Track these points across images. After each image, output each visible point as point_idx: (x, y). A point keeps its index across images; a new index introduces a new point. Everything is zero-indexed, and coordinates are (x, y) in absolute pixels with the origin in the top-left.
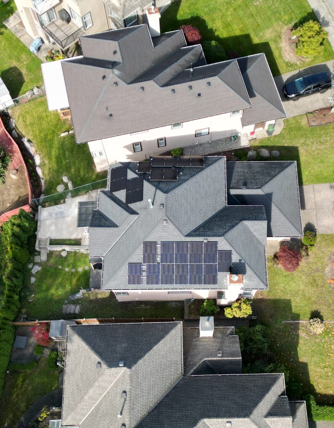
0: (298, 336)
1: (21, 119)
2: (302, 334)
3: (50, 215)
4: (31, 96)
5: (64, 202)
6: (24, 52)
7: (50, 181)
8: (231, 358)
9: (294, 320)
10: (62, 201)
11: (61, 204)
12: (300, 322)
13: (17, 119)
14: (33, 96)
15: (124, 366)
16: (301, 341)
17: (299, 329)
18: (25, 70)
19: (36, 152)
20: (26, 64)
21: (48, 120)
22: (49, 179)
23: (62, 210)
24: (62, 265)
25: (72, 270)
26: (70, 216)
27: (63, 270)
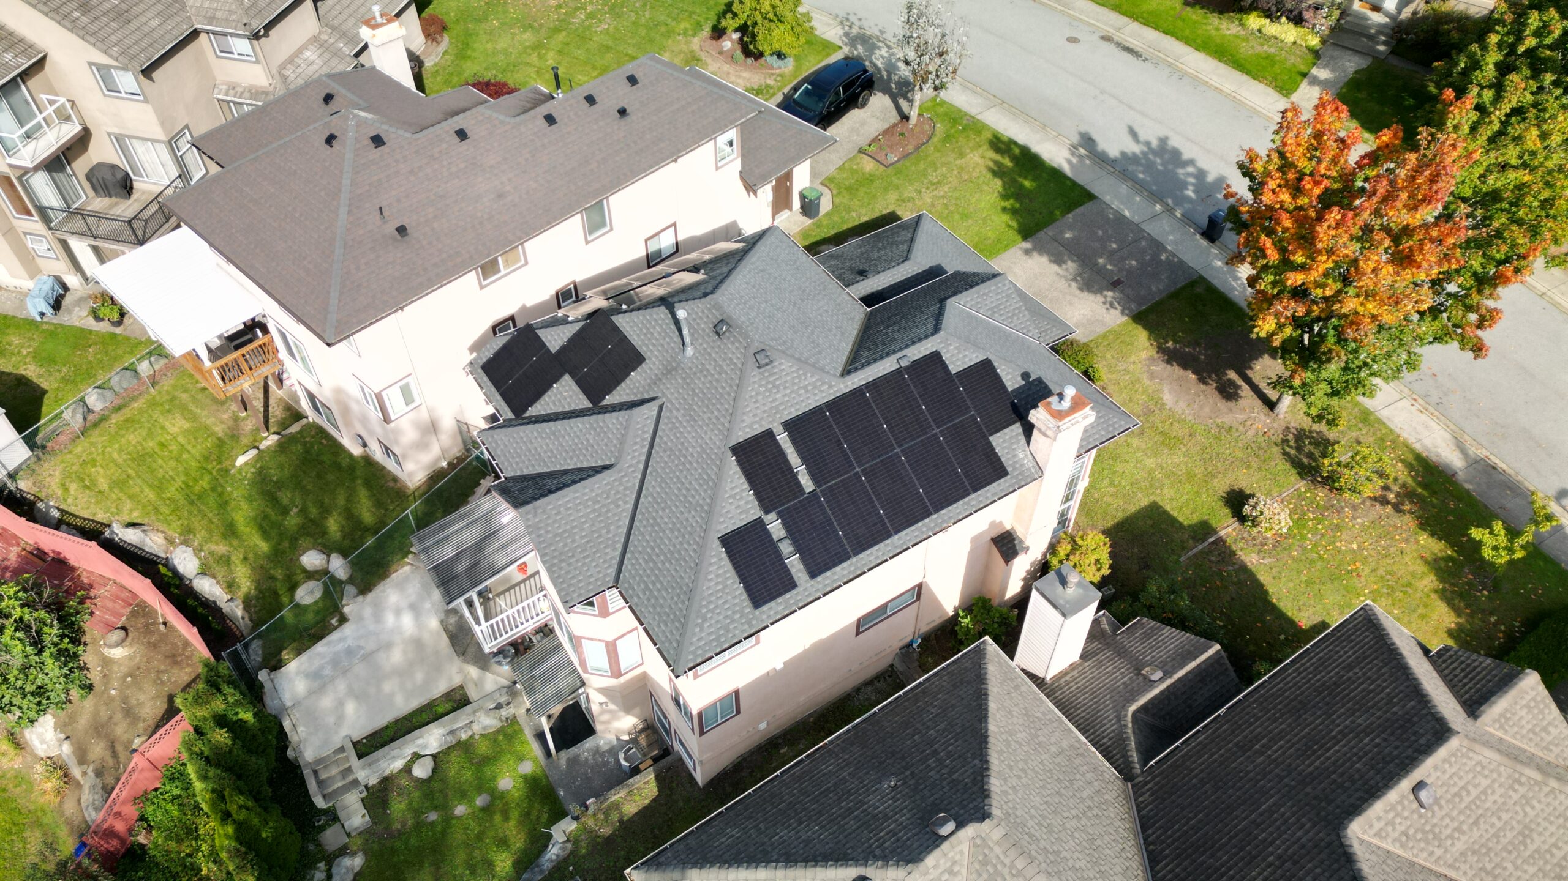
0: (1244, 569)
1: (73, 487)
2: (1251, 559)
3: (315, 676)
4: (85, 419)
5: (343, 620)
6: (11, 331)
7: (261, 592)
8: (1193, 665)
9: (1204, 540)
10: (334, 622)
11: (336, 628)
12: (1222, 533)
13: (59, 492)
14: (91, 417)
15: (960, 825)
16: (1264, 578)
17: (1234, 553)
18: (32, 367)
19: (170, 541)
20: (28, 353)
21: (171, 452)
22: (256, 588)
23: (349, 642)
24: (436, 808)
25: (480, 801)
26: (388, 646)
27: (448, 819)
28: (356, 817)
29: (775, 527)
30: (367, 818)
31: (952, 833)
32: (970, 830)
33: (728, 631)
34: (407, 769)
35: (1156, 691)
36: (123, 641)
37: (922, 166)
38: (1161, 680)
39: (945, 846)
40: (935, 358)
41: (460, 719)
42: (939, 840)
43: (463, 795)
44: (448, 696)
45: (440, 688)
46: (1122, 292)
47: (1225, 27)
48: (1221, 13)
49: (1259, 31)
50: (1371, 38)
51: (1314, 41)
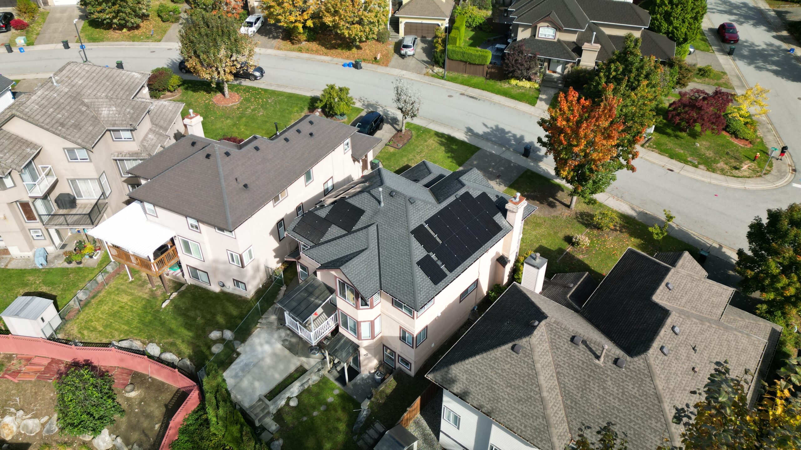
0: (579, 260)
1: (85, 332)
2: (580, 257)
3: (236, 376)
4: (79, 304)
5: (238, 354)
6: (27, 275)
7: (195, 353)
8: (582, 280)
9: (562, 254)
10: (235, 356)
11: (236, 358)
12: (568, 250)
13: (79, 336)
14: (81, 303)
15: (540, 322)
16: (587, 262)
17: (574, 256)
18: (45, 288)
19: (144, 343)
20: (40, 282)
21: (127, 309)
22: (193, 352)
23: (245, 362)
24: (305, 415)
25: (322, 408)
26: (263, 359)
27: (312, 418)
28: (273, 426)
29: (433, 256)
30: (278, 425)
31: (538, 324)
32: (543, 323)
33: (429, 294)
34: (287, 404)
35: (574, 290)
36: (134, 388)
37: (412, 147)
38: (574, 286)
39: (538, 328)
40: (467, 193)
41: (305, 379)
42: (535, 327)
43: (314, 408)
44: (297, 370)
45: (292, 368)
46: (502, 179)
47: (504, 85)
48: (500, 80)
49: (516, 85)
50: (556, 82)
51: (537, 86)
